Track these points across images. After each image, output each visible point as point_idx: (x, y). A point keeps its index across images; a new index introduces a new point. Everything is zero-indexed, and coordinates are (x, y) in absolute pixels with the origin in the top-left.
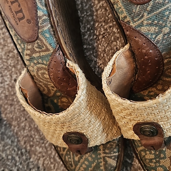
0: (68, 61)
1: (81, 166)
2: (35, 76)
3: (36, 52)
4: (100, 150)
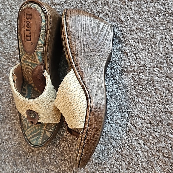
0: (46, 72)
1: (30, 130)
2: (24, 69)
3: (29, 59)
4: (44, 126)
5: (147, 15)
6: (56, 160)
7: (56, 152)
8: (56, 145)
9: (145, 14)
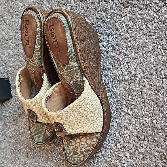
0: (44, 74)
1: (34, 128)
2: (29, 71)
3: (30, 62)
4: (45, 125)
5: (141, 23)
6: (56, 159)
7: (57, 151)
8: (57, 145)
9: (139, 22)
